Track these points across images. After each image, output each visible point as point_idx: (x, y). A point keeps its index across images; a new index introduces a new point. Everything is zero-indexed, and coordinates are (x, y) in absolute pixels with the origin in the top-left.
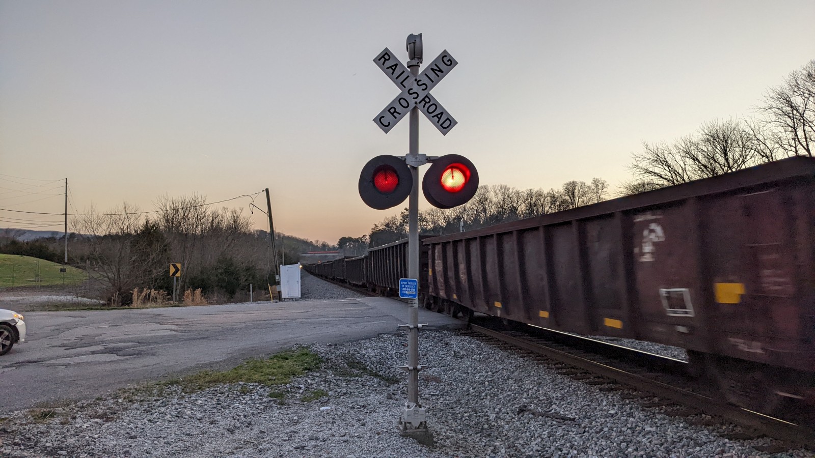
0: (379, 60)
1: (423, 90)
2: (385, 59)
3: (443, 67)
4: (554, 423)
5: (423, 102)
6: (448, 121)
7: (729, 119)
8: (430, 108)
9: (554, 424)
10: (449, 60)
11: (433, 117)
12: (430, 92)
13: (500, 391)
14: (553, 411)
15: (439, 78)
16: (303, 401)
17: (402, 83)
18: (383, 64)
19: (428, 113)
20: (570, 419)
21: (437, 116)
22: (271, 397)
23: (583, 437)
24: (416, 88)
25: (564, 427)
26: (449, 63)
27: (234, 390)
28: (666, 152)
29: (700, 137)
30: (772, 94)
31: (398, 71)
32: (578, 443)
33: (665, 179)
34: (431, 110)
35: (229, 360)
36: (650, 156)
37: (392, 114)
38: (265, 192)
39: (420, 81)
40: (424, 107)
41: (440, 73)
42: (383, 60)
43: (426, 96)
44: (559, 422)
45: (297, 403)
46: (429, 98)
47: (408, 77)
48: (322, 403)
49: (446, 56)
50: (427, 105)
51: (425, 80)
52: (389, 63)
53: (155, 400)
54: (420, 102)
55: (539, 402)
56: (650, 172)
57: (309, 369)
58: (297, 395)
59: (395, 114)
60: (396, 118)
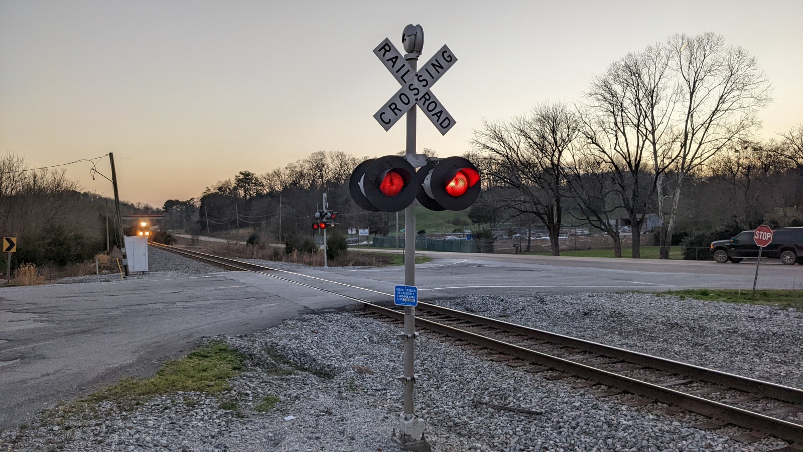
0: (380, 51)
1: (424, 86)
2: (384, 49)
3: (443, 63)
4: (523, 417)
5: (423, 99)
6: (447, 120)
7: (558, 102)
8: (430, 106)
9: (522, 419)
10: (449, 56)
11: (433, 115)
12: (431, 89)
13: (440, 382)
14: (512, 404)
15: (440, 75)
16: (259, 411)
17: (402, 77)
18: (384, 55)
19: (427, 111)
20: (538, 414)
21: (436, 114)
22: (225, 409)
23: (563, 433)
24: (417, 84)
25: (536, 422)
26: (449, 59)
27: (179, 403)
28: (503, 129)
29: (533, 116)
30: (597, 82)
31: (398, 65)
32: (560, 441)
33: (500, 154)
34: (431, 108)
35: (140, 361)
36: (488, 132)
37: (393, 110)
38: (109, 156)
39: (421, 76)
40: (424, 104)
41: (441, 69)
42: (383, 51)
43: (427, 93)
44: (526, 417)
45: (255, 413)
46: (428, 95)
47: (408, 71)
48: (281, 411)
49: (446, 52)
50: (427, 102)
51: (426, 76)
52: (389, 55)
53: (97, 425)
54: (420, 100)
55: (491, 393)
56: (488, 148)
57: (239, 369)
58: (250, 404)
59: (396, 111)
60: (396, 115)
